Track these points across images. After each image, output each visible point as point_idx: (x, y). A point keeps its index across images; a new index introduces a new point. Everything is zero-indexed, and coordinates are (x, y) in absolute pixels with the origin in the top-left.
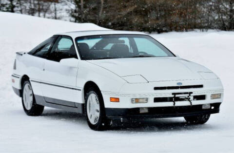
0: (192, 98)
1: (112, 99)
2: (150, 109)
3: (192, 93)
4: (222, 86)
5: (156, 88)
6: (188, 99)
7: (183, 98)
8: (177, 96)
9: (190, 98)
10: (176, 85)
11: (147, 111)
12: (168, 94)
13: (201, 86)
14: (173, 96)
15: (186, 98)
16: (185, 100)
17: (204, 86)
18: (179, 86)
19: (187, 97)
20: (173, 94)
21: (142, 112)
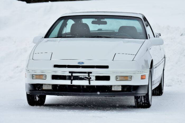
0: (93, 78)
3: (91, 73)
5: (56, 66)
9: (90, 78)
12: (66, 72)
13: (107, 67)
14: (70, 74)
15: (86, 78)
16: (86, 80)
17: (109, 67)
18: (81, 65)
19: (87, 77)
20: (70, 72)
21: (45, 88)
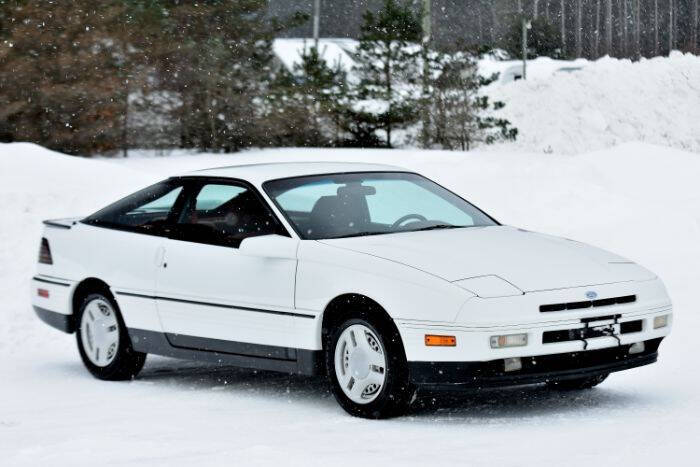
0: (618, 328)
1: (429, 340)
2: (525, 360)
3: (619, 316)
4: (667, 296)
5: (544, 309)
6: (611, 332)
7: (600, 329)
8: (591, 324)
9: (614, 329)
10: (584, 299)
11: (518, 365)
12: (570, 320)
13: (631, 299)
14: (582, 325)
15: (606, 330)
16: (605, 335)
17: (637, 297)
18: (592, 300)
19: (608, 327)
20: (583, 320)
21: (509, 368)
